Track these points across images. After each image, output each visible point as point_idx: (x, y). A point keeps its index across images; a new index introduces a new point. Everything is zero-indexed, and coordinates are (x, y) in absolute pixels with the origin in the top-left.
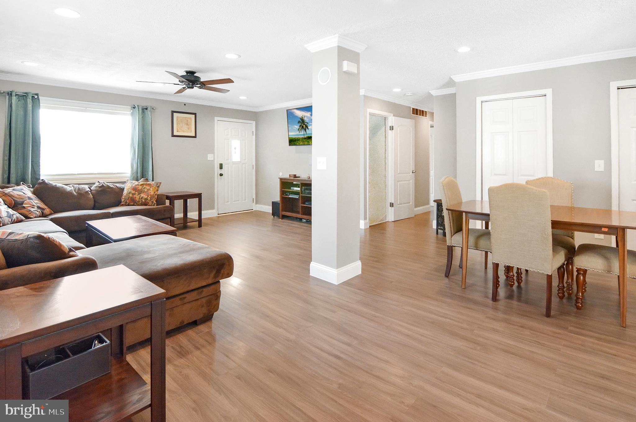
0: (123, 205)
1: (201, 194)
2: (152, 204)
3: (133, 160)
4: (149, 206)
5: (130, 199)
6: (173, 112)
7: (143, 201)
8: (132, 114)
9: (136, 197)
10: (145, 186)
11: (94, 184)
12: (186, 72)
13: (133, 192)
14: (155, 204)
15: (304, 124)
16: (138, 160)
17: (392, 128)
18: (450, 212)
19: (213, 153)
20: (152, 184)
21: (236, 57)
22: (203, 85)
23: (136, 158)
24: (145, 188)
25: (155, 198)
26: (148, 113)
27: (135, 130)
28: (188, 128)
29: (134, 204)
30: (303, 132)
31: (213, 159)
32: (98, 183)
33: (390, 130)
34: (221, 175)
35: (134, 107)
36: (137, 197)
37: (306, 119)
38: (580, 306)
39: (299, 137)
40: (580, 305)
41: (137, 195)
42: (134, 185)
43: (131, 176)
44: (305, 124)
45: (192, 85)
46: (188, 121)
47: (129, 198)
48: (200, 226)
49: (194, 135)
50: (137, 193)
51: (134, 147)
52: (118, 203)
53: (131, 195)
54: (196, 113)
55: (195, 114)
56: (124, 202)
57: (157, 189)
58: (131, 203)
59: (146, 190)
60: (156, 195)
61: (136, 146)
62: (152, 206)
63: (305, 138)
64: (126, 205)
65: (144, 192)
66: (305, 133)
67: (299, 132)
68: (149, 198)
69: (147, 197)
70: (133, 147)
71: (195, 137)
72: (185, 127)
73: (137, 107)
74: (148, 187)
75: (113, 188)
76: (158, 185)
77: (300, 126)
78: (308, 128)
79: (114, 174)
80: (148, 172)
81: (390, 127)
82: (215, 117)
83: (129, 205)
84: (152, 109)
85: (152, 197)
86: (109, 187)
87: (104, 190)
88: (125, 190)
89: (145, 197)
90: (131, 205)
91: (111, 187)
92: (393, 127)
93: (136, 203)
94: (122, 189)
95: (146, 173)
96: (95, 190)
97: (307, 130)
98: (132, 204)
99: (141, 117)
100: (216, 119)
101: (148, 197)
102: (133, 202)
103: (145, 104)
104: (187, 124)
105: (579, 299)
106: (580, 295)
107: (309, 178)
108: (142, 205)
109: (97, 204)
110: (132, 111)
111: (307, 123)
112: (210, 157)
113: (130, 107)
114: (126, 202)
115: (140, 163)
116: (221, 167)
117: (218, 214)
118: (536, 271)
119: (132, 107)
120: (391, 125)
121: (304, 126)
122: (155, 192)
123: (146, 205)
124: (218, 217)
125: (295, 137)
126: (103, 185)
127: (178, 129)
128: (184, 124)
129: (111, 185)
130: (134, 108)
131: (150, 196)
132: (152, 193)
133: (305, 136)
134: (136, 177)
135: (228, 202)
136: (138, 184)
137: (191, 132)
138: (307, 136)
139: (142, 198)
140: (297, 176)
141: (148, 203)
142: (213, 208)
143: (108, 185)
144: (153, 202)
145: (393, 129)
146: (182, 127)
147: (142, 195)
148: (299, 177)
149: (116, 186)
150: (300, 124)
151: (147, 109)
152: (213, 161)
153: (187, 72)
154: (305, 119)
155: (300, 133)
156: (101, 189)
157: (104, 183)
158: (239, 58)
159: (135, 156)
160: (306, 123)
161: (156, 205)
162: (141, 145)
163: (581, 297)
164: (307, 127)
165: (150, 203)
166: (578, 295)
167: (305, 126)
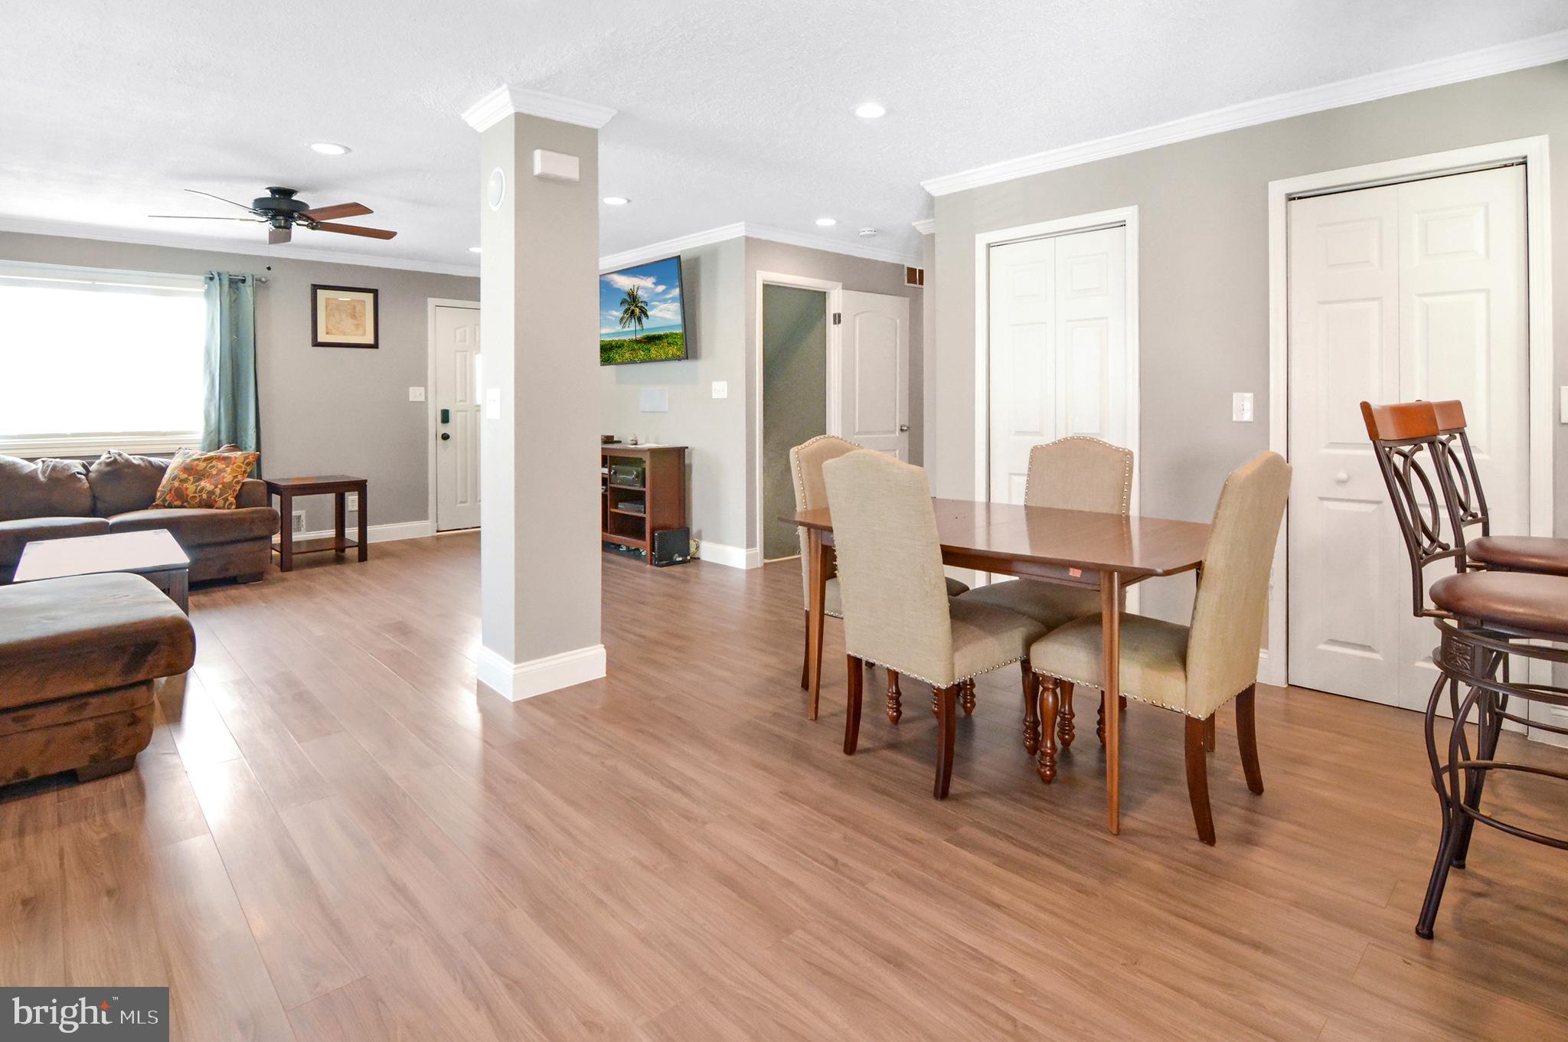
0: (157, 507)
1: (366, 481)
2: (224, 504)
3: (209, 400)
4: (217, 508)
5: (173, 492)
6: (315, 288)
7: (205, 496)
8: (208, 294)
9: (187, 489)
10: (214, 463)
11: (99, 457)
12: (271, 191)
13: (184, 476)
14: (231, 504)
15: (636, 306)
16: (222, 401)
17: (837, 319)
18: (812, 530)
19: (422, 382)
20: (233, 459)
21: (342, 151)
22: (315, 221)
23: (215, 398)
24: (213, 467)
25: (234, 491)
26: (247, 290)
27: (214, 332)
28: (356, 325)
29: (183, 503)
30: (632, 326)
31: (422, 399)
32: (108, 455)
33: (835, 323)
34: (445, 437)
35: (211, 276)
36: (190, 488)
37: (642, 295)
38: (1048, 773)
39: (622, 338)
40: (1049, 770)
41: (193, 483)
42: (188, 461)
43: (205, 439)
44: (639, 305)
45: (286, 221)
46: (357, 310)
47: (171, 490)
48: (363, 557)
49: (370, 340)
50: (191, 478)
51: (210, 372)
52: (148, 503)
53: (176, 484)
54: (377, 290)
55: (375, 292)
56: (160, 498)
57: (243, 469)
58: (176, 500)
59: (214, 472)
60: (238, 482)
61: (215, 369)
62: (223, 508)
63: (638, 342)
64: (165, 507)
65: (208, 477)
66: (638, 328)
67: (623, 327)
68: (218, 491)
69: (213, 487)
70: (208, 371)
71: (375, 346)
72: (348, 323)
73: (216, 276)
74: (221, 465)
75: (139, 465)
76: (248, 460)
77: (626, 312)
78: (647, 316)
79: (165, 434)
80: (246, 430)
81: (835, 315)
82: (429, 299)
83: (170, 506)
84: (255, 282)
85: (226, 487)
86: (129, 464)
87: (117, 470)
88: (168, 471)
89: (210, 487)
90: (176, 507)
91: (133, 464)
92: (839, 315)
93: (187, 502)
94: (162, 470)
95: (243, 433)
96: (97, 471)
97: (644, 320)
98: (178, 503)
99: (226, 301)
100: (432, 302)
101: (216, 487)
102: (181, 498)
103: (236, 270)
104: (354, 316)
105: (1046, 756)
106: (1046, 744)
107: (636, 444)
108: (200, 506)
109: (99, 505)
110: (206, 286)
111: (644, 302)
112: (415, 394)
113: (202, 278)
114: (164, 500)
115: (225, 409)
116: (445, 417)
117: (438, 531)
118: (919, 678)
119: (206, 278)
120: (836, 312)
121: (637, 311)
122: (236, 477)
123: (211, 506)
124: (438, 538)
125: (611, 339)
126: (115, 461)
127: (330, 327)
128: (344, 316)
129: (136, 460)
130: (212, 279)
131: (220, 486)
132: (228, 478)
133: (639, 336)
134: (217, 440)
135: (465, 502)
136: (199, 457)
137: (364, 333)
138: (645, 334)
139: (201, 491)
140: (615, 439)
141: (216, 502)
142: (424, 516)
143: (127, 460)
144: (226, 500)
145: (839, 322)
146: (339, 323)
147: (203, 483)
148: (619, 442)
149: (150, 462)
150: (627, 306)
151: (244, 281)
152: (425, 403)
153: (274, 191)
154: (640, 293)
155: (626, 329)
156: (109, 469)
157: (120, 455)
158: (346, 153)
159: (215, 391)
160: (642, 302)
161: (234, 507)
162: (228, 365)
163: (1049, 751)
164: (644, 312)
165: (220, 502)
166: (1044, 744)
167: (640, 309)
